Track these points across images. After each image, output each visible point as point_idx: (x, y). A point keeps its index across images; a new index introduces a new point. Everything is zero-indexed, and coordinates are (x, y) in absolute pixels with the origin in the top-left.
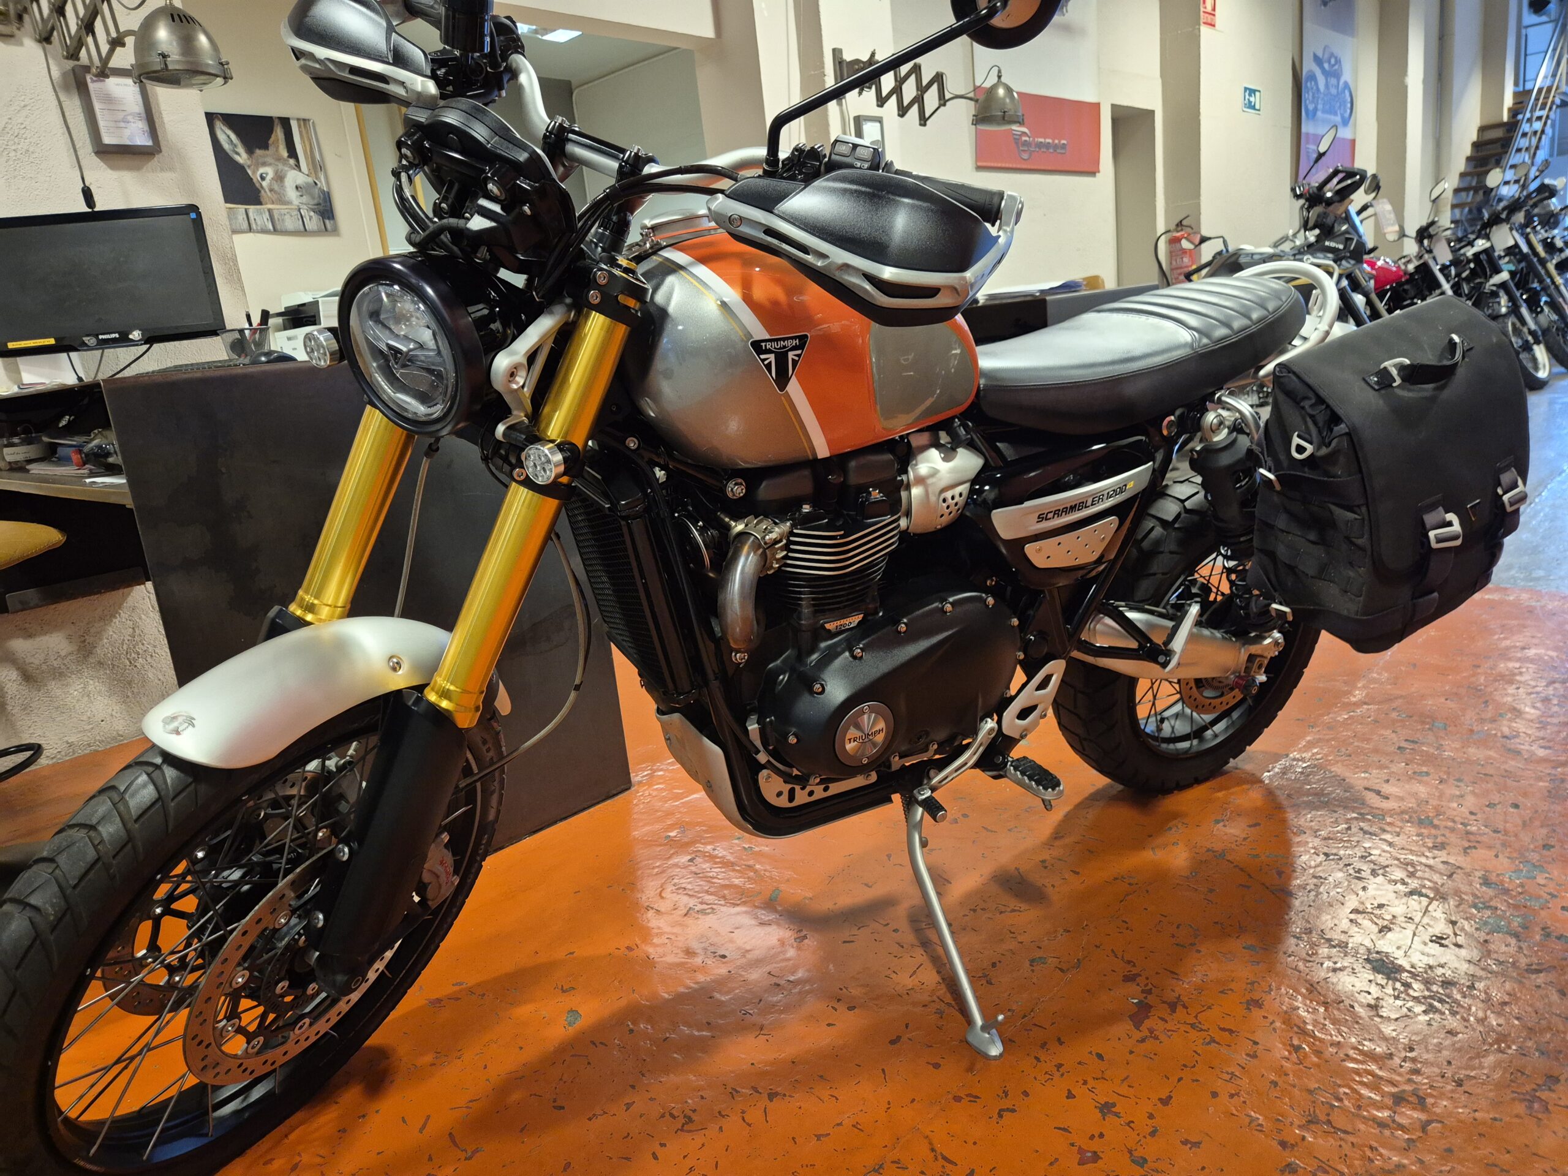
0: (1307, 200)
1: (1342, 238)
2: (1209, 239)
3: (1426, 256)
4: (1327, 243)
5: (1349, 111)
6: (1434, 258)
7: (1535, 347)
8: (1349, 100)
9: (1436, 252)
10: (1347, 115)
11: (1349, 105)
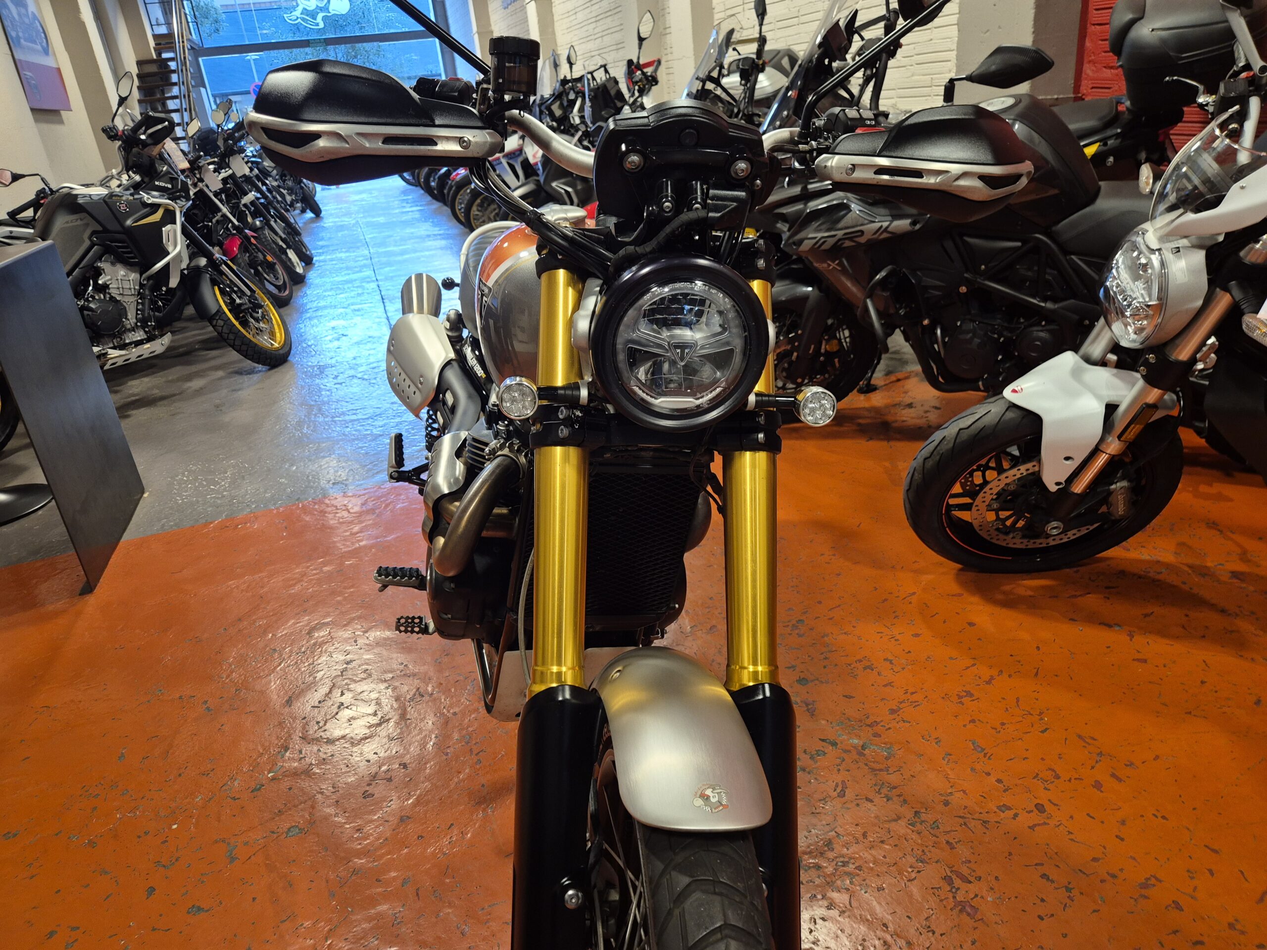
0: (123, 142)
1: (166, 178)
2: (23, 176)
3: (200, 184)
4: (157, 183)
5: (44, 40)
6: (207, 186)
7: (288, 251)
8: (41, 31)
9: (207, 181)
10: (44, 44)
11: (43, 35)
